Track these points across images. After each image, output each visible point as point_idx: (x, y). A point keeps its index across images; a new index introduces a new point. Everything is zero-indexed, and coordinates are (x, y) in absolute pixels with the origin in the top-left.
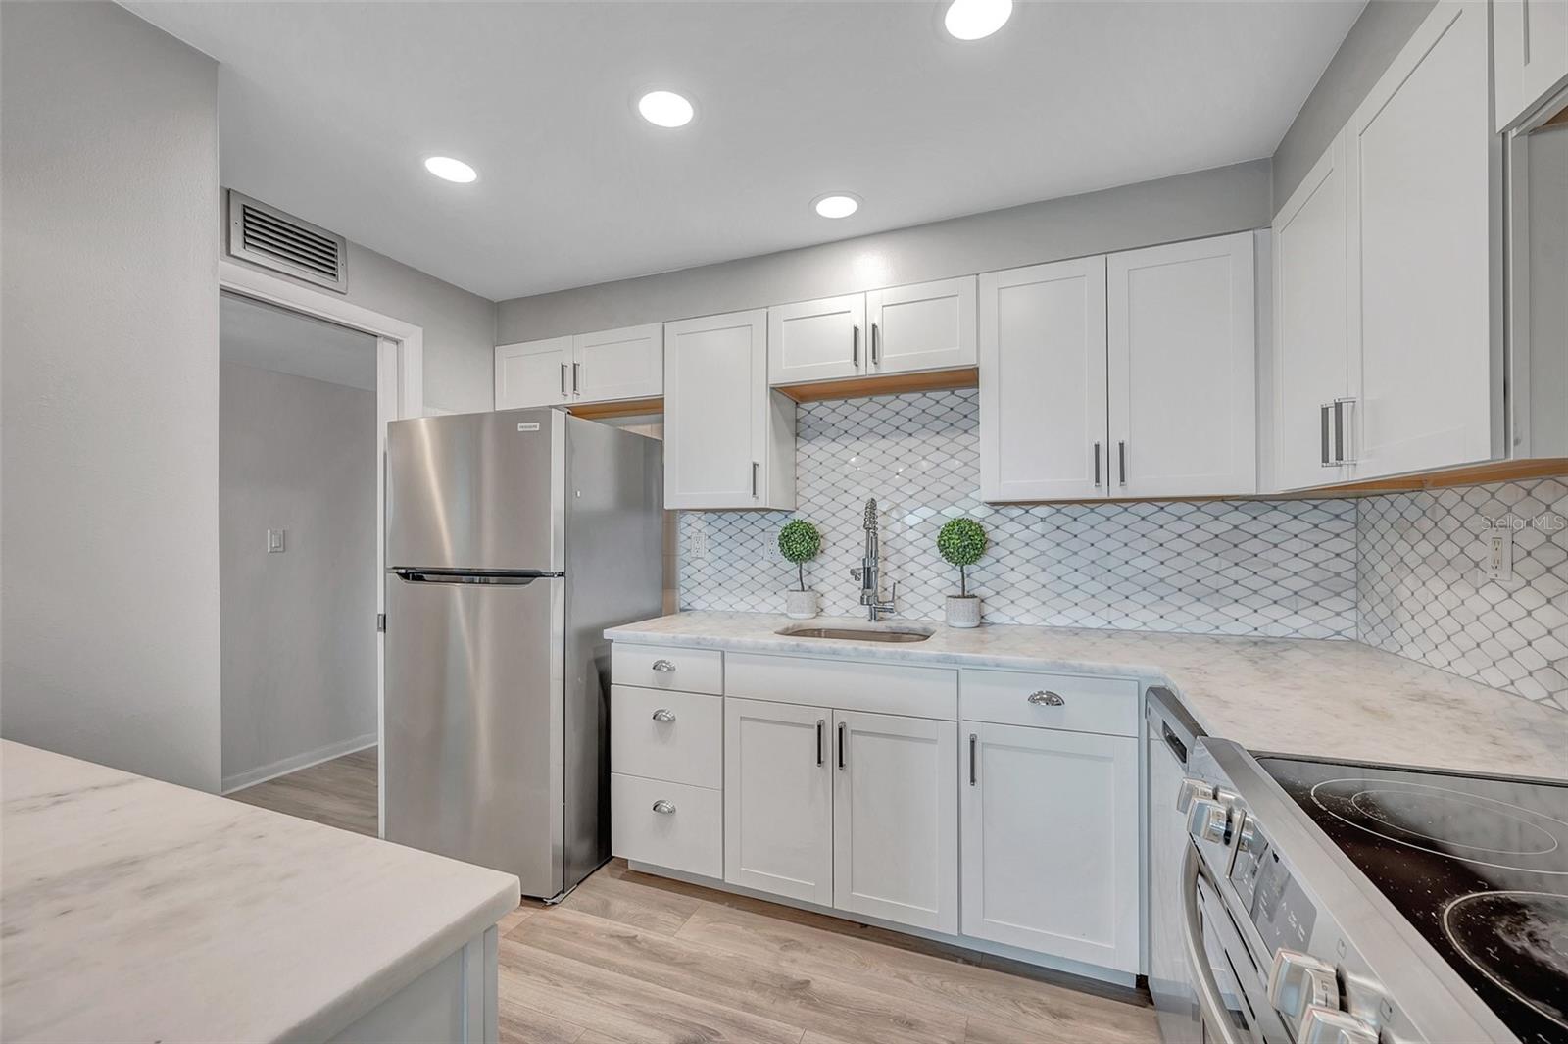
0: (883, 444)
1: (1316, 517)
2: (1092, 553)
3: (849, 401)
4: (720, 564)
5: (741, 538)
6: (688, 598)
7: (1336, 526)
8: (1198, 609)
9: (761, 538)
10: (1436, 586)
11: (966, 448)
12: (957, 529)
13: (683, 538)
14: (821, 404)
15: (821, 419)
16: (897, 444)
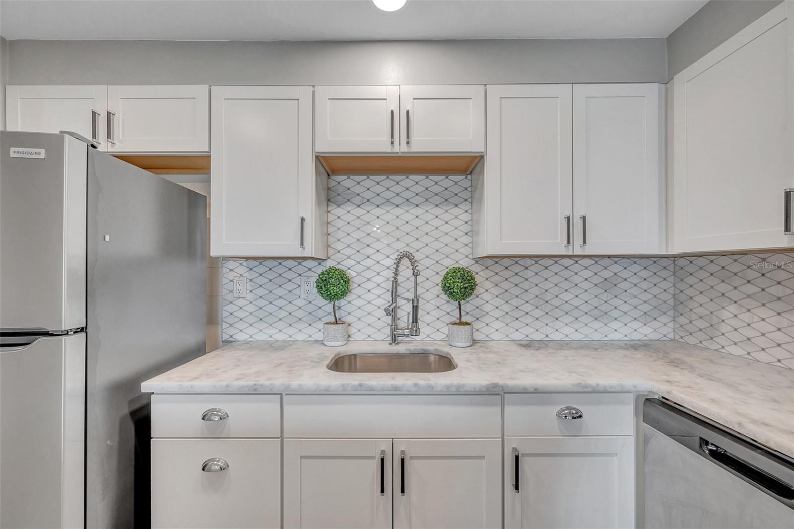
0: (398, 211)
1: (655, 268)
2: (535, 291)
3: (371, 177)
4: (262, 303)
5: (280, 280)
6: (231, 331)
7: (664, 274)
9: (297, 280)
11: (456, 217)
12: (459, 274)
13: (225, 281)
14: (349, 178)
15: (349, 189)
16: (407, 211)
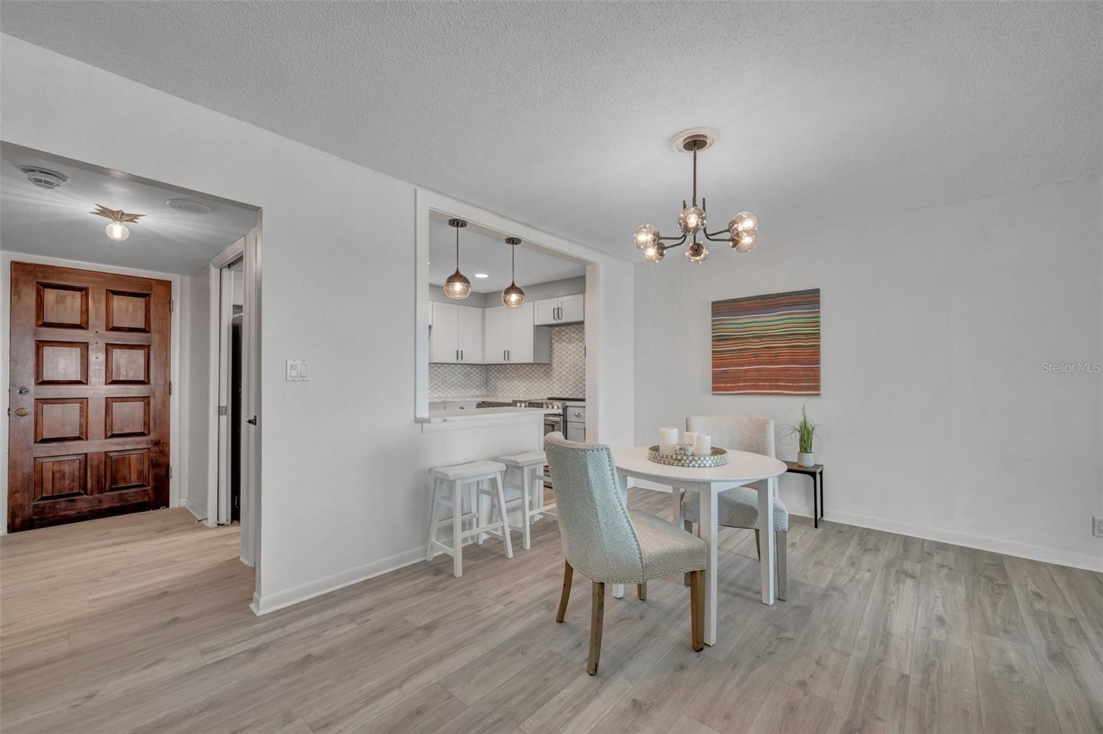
1: (480, 369)
7: (483, 371)
8: (462, 390)
10: (506, 382)
